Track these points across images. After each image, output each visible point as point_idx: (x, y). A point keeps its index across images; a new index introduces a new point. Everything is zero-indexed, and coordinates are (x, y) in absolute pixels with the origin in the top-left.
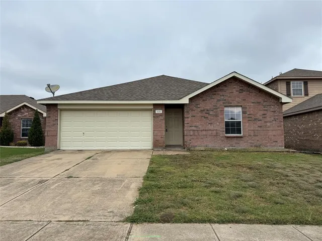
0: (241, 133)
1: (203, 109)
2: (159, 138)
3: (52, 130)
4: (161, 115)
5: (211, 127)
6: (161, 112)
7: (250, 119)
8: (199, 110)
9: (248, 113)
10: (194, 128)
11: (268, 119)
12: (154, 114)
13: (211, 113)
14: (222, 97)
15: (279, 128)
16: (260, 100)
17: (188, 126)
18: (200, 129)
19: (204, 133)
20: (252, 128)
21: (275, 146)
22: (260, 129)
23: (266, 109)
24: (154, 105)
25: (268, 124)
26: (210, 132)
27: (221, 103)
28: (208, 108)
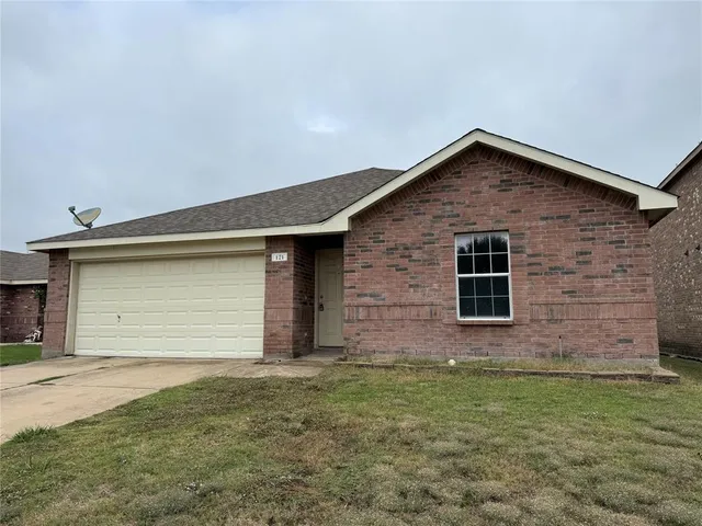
0: (507, 314)
1: (392, 245)
2: (277, 328)
3: (57, 309)
4: (283, 265)
5: (414, 296)
6: (285, 259)
7: (535, 269)
8: (383, 247)
9: (529, 251)
10: (367, 300)
11: (597, 267)
12: (269, 263)
13: (416, 255)
14: (448, 208)
15: (638, 296)
16: (570, 207)
17: (352, 295)
18: (388, 302)
19: (397, 313)
20: (542, 299)
21: (621, 356)
22: (568, 300)
23: (590, 234)
24: (270, 240)
25: (599, 284)
26: (414, 311)
27: (444, 224)
28: (407, 241)
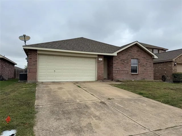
0: (137, 73)
1: (121, 59)
2: (101, 75)
3: (33, 68)
4: (101, 61)
5: (125, 69)
6: (102, 60)
7: (141, 65)
8: (120, 59)
9: (141, 62)
10: (118, 69)
11: (148, 66)
12: (98, 60)
13: (125, 61)
14: (130, 54)
15: (152, 70)
16: (145, 56)
17: (115, 68)
18: (121, 70)
19: (122, 72)
20: (142, 70)
21: (150, 79)
22: (144, 70)
23: (147, 61)
24: (98, 55)
25: (148, 68)
26: (125, 72)
27: (129, 57)
28: (124, 59)
